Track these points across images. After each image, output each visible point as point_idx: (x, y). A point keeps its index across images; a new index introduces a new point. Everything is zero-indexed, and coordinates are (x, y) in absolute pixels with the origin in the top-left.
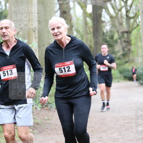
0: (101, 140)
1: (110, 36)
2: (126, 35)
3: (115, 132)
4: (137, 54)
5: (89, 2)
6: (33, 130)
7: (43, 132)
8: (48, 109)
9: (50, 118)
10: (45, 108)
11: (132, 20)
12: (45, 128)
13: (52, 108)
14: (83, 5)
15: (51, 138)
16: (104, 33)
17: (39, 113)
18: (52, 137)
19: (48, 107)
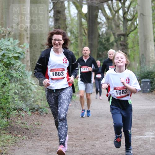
0: (93, 149)
1: (106, 39)
2: (122, 38)
3: (108, 140)
4: (134, 59)
5: (85, 2)
6: (22, 135)
7: (32, 138)
8: (38, 113)
9: (40, 123)
10: (35, 113)
11: (129, 23)
12: (35, 133)
13: (43, 113)
14: (78, 4)
15: (40, 145)
16: (99, 35)
17: (29, 118)
18: (41, 143)
19: (38, 112)
